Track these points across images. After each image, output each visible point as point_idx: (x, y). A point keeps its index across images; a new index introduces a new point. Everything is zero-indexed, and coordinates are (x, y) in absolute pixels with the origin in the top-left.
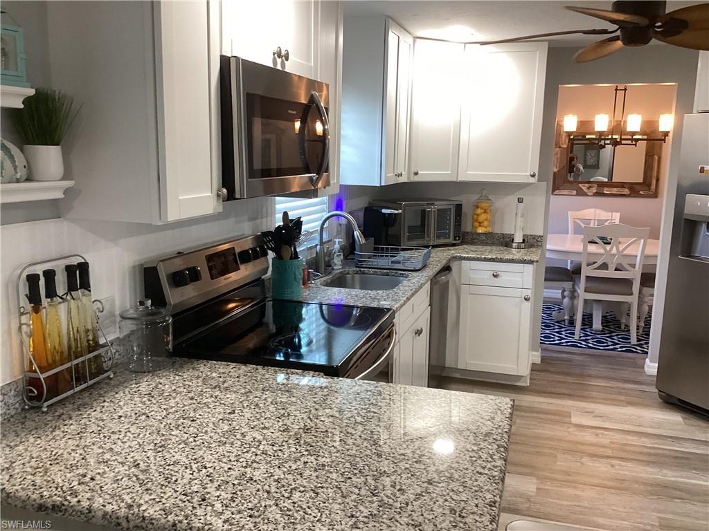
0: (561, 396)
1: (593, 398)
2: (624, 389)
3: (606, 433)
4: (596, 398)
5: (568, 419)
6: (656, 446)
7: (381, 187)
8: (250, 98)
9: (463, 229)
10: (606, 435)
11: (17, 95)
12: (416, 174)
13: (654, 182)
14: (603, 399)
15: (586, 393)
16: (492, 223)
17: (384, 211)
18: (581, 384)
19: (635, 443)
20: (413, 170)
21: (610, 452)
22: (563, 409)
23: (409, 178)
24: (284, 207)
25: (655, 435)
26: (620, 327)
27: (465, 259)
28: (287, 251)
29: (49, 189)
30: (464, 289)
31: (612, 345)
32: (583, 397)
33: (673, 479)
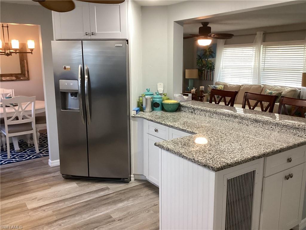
0: (16, 195)
1: (32, 190)
2: (45, 179)
3: (48, 207)
4: (34, 189)
5: (26, 208)
6: (73, 204)
10: (48, 209)
13: (26, 73)
14: (38, 188)
15: (27, 188)
18: (23, 184)
19: (64, 207)
21: (55, 217)
22: (20, 203)
25: (70, 198)
26: (27, 146)
31: (28, 156)
32: (27, 191)
33: (89, 218)
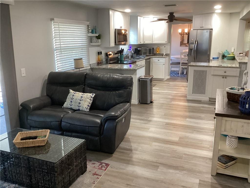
7: (137, 44)
8: (118, 33)
9: (154, 53)
11: (97, 35)
12: (145, 42)
16: (160, 51)
17: (138, 49)
20: (144, 41)
23: (143, 43)
24: (121, 47)
27: (153, 57)
28: (122, 53)
29: (99, 44)
30: (153, 63)
